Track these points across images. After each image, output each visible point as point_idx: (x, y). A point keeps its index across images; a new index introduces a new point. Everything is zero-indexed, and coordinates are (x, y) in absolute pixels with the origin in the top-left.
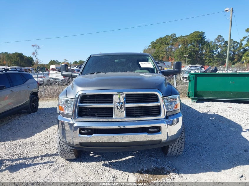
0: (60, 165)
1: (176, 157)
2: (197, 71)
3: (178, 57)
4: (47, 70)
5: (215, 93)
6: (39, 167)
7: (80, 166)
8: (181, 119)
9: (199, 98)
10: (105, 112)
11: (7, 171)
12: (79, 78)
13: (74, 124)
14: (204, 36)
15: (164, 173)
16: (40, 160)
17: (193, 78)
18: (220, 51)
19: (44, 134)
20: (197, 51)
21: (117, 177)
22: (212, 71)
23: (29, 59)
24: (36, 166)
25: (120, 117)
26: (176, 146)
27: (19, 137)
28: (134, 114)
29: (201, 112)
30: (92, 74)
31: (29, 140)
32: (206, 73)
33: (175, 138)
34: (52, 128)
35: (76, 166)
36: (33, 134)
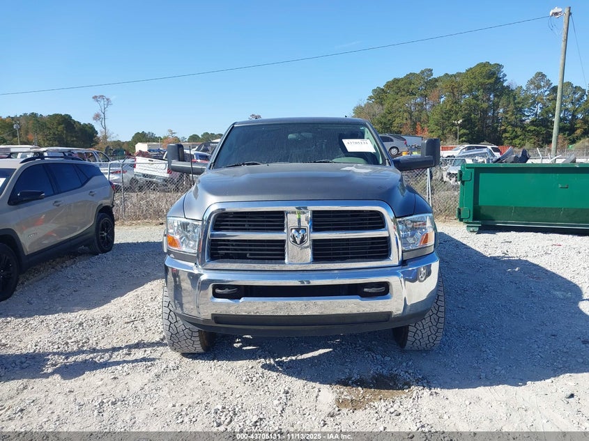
0: (170, 366)
1: (424, 352)
2: (480, 160)
3: (437, 125)
4: (129, 155)
5: (522, 212)
6: (125, 368)
7: (213, 369)
8: (435, 266)
9: (485, 222)
10: (268, 250)
11: (57, 377)
12: (209, 175)
13: (201, 275)
14: (502, 74)
15: (397, 386)
16: (126, 354)
17: (469, 177)
18: (539, 111)
19: (131, 300)
20: (485, 112)
21: (295, 393)
22: (516, 160)
23: (87, 129)
24: (119, 368)
25: (300, 262)
26: (424, 329)
27: (77, 305)
28: (329, 254)
29: (487, 254)
30: (237, 165)
31: (98, 312)
32: (501, 165)
33: (423, 309)
34: (148, 286)
35: (205, 369)
36: (106, 300)
